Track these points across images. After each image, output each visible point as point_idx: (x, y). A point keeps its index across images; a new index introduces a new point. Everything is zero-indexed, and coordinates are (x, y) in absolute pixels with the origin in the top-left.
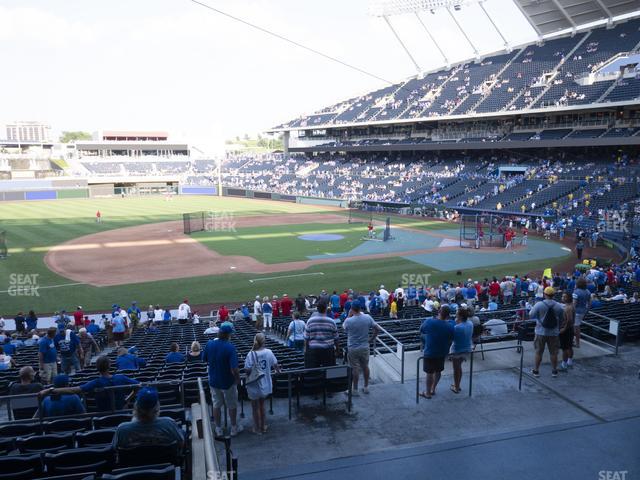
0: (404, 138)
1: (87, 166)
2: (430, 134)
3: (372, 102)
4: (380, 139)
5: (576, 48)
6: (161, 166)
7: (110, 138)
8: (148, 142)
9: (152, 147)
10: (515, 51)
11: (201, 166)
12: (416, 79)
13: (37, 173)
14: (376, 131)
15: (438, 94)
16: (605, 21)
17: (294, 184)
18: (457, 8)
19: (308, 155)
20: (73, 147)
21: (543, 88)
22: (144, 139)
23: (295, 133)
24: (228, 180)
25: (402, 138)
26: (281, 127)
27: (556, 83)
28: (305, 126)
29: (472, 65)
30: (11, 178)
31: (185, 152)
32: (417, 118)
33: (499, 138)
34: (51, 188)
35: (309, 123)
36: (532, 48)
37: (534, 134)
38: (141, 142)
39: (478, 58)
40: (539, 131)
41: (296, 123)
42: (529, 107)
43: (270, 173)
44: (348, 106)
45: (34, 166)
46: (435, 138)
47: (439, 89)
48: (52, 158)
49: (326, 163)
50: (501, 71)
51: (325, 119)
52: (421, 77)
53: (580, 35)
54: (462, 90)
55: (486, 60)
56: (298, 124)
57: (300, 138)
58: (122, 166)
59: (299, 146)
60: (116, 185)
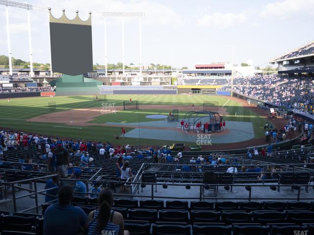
1: (186, 81)
7: (197, 68)
8: (213, 70)
9: (217, 71)
19: (290, 75)
20: (181, 72)
22: (212, 68)
23: (285, 62)
26: (277, 59)
30: (151, 85)
34: (163, 89)
38: (211, 70)
41: (284, 57)
57: (285, 66)
58: (200, 80)
59: (283, 70)
60: (193, 89)
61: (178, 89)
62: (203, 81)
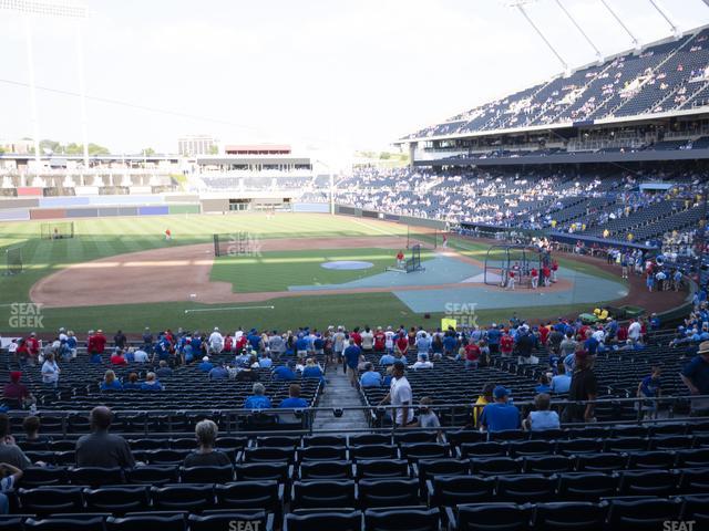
0: (536, 149)
1: (207, 181)
2: (566, 144)
3: (507, 107)
4: (511, 150)
6: (281, 181)
7: (229, 152)
8: (269, 156)
9: (273, 160)
10: (686, 37)
11: (322, 181)
12: (561, 78)
13: (153, 188)
14: (510, 141)
15: (579, 95)
17: (405, 202)
19: (437, 168)
20: (194, 162)
21: (702, 83)
22: (266, 152)
23: (422, 144)
24: (343, 197)
25: (534, 149)
26: (408, 137)
28: (431, 136)
29: (630, 57)
30: (128, 193)
31: (308, 166)
32: (549, 125)
33: (643, 148)
34: (164, 203)
35: (437, 133)
37: (685, 143)
38: (263, 156)
39: (639, 48)
41: (423, 133)
42: (678, 108)
43: (388, 189)
44: (481, 111)
45: (154, 182)
46: (571, 148)
47: (583, 90)
48: (173, 173)
49: (450, 179)
50: (661, 63)
51: (453, 127)
52: (568, 75)
54: (608, 89)
55: (649, 49)
56: (425, 135)
57: (427, 149)
58: (241, 181)
59: (424, 159)
60: (231, 201)
61: (203, 201)
62: (248, 182)
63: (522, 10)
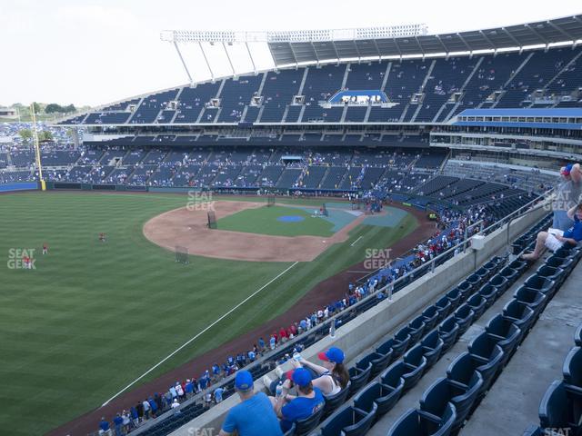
5: (304, 79)
10: (261, 75)
12: (189, 88)
15: (219, 104)
16: (315, 62)
18: (230, 44)
21: (300, 107)
27: (308, 104)
36: (271, 73)
37: (299, 136)
39: (235, 76)
40: (302, 133)
44: (136, 106)
47: (218, 100)
50: (261, 89)
53: (301, 70)
63: (177, 47)
